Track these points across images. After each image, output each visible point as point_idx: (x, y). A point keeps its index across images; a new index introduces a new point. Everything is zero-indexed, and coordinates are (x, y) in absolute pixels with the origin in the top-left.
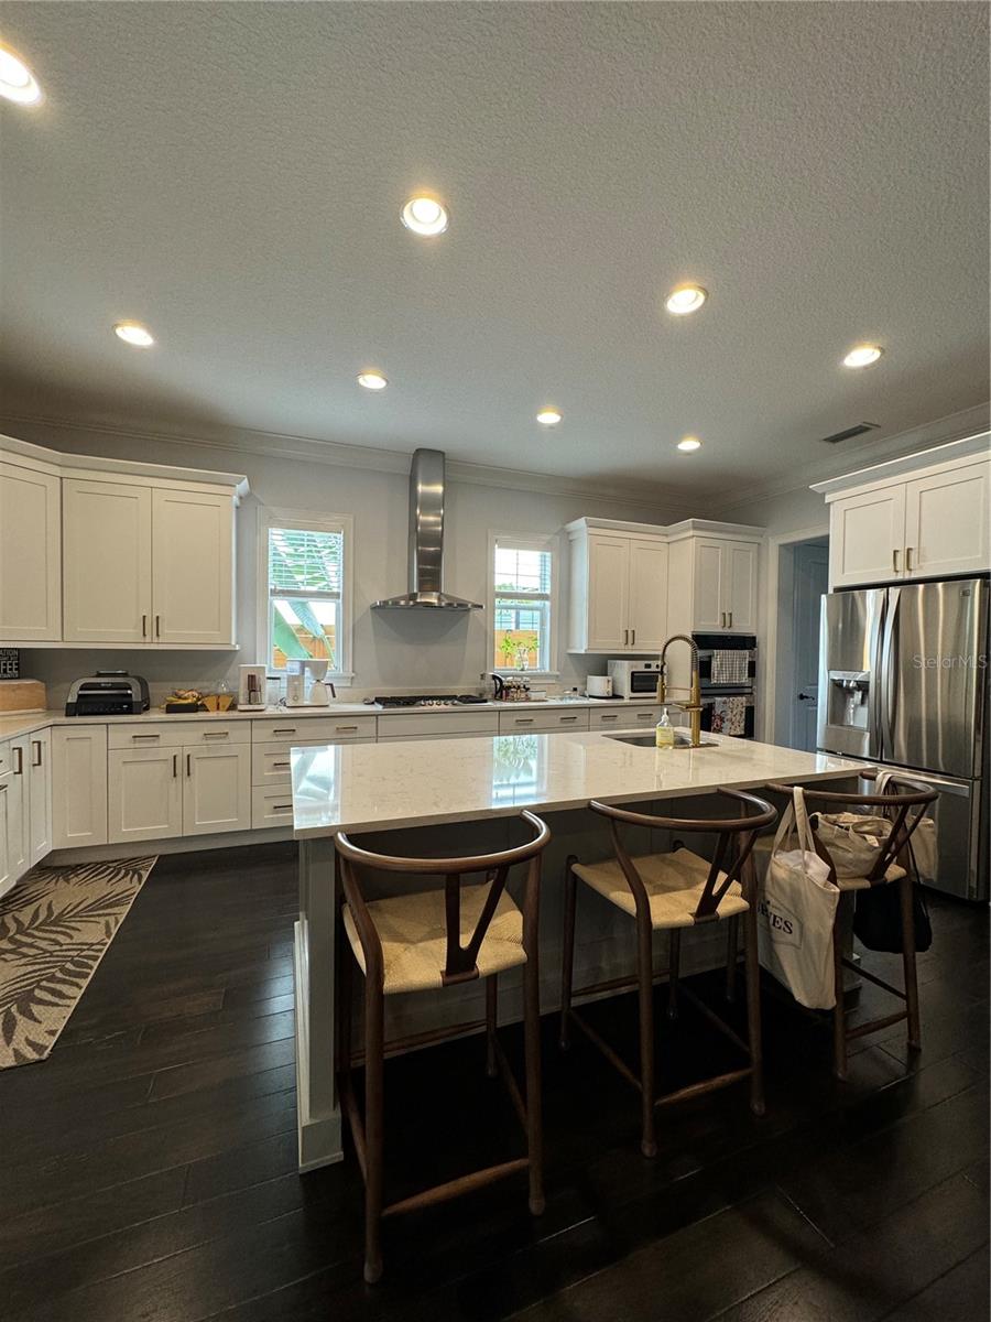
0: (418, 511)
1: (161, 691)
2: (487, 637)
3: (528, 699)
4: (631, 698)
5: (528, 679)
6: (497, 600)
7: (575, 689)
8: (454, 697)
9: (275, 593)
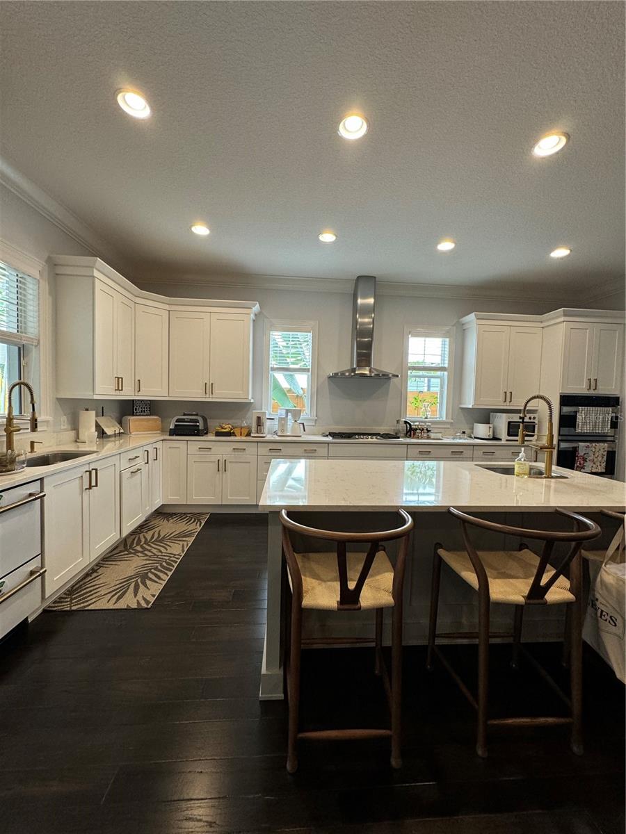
0: (358, 316)
1: (214, 424)
2: (402, 396)
3: (429, 438)
4: (507, 440)
5: (430, 424)
6: (409, 372)
7: (464, 432)
8: (378, 434)
9: (273, 369)
